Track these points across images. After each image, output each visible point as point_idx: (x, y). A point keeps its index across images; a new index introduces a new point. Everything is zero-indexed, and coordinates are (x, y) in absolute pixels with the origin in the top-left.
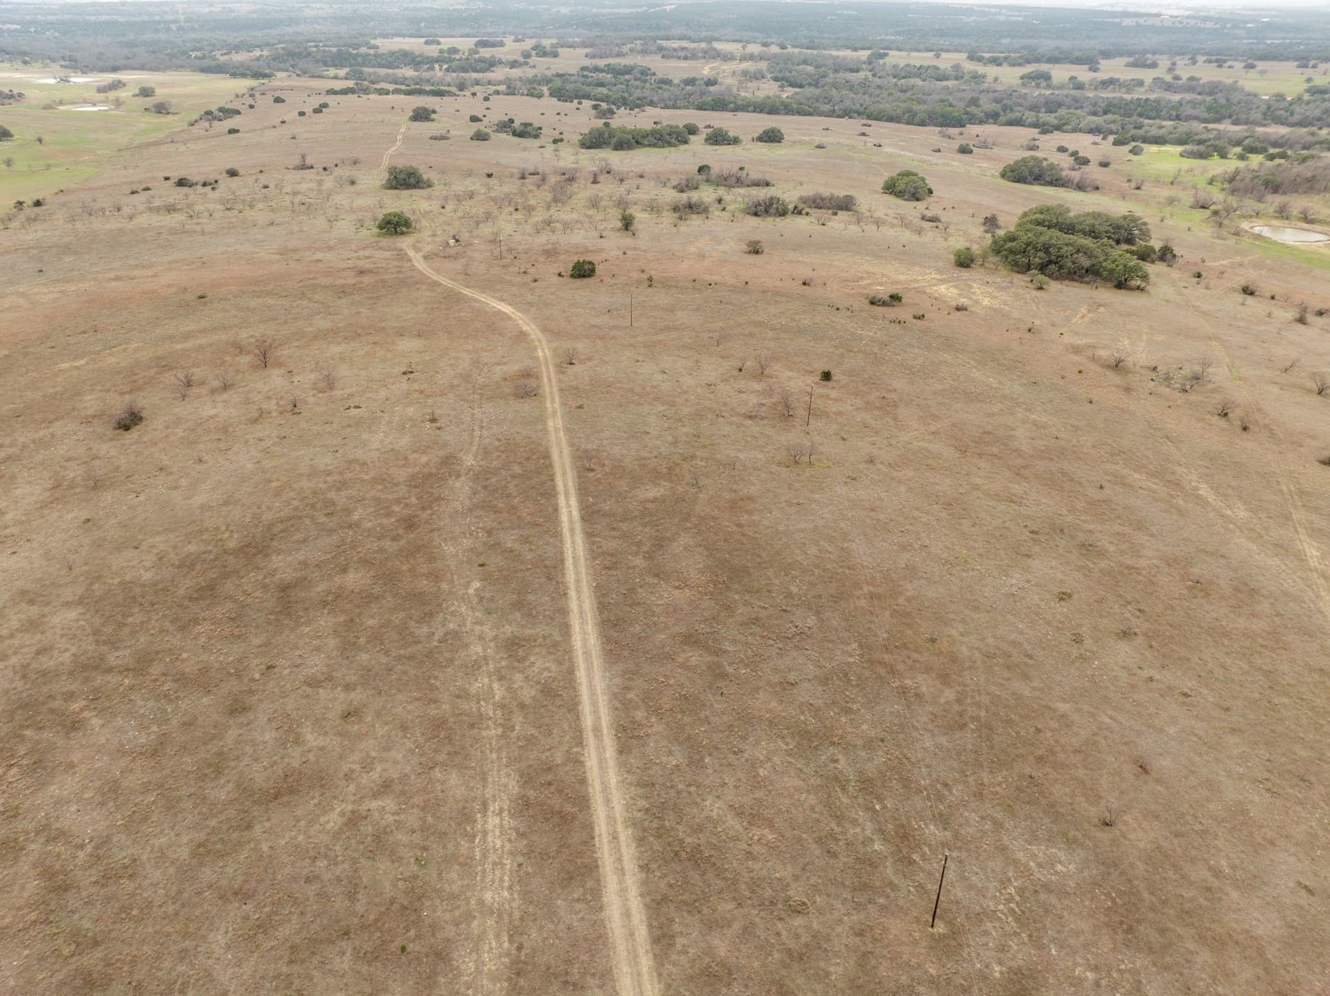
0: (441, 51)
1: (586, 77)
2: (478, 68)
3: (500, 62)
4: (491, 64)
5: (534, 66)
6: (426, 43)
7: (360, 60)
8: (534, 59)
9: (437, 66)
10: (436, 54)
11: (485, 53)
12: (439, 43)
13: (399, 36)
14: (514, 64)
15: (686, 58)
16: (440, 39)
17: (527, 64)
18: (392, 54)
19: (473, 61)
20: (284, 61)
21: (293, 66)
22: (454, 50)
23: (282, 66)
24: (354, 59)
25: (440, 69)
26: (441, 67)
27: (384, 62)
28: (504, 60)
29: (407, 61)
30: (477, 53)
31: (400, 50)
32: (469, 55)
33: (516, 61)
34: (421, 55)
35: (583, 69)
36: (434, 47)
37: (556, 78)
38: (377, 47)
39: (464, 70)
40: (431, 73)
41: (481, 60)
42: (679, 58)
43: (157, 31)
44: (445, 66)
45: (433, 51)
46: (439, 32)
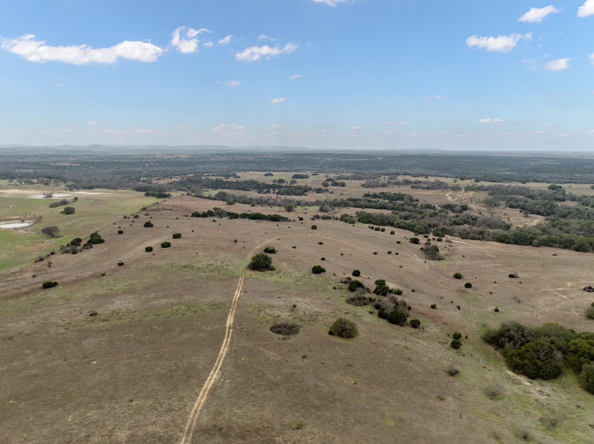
0: (274, 181)
1: (369, 201)
2: (297, 192)
3: (310, 189)
4: (304, 191)
5: (332, 193)
6: (266, 175)
7: (227, 185)
8: (331, 188)
9: (272, 191)
10: (271, 183)
11: (300, 182)
12: (272, 175)
13: (252, 170)
14: (319, 191)
15: (428, 188)
16: (273, 173)
17: (327, 190)
18: (246, 182)
19: (293, 188)
20: (185, 185)
21: (188, 188)
22: (281, 181)
23: (183, 188)
24: (224, 184)
25: (274, 193)
26: (274, 190)
27: (241, 186)
28: (313, 188)
29: (254, 186)
30: (295, 182)
31: (251, 180)
32: (291, 184)
33: (320, 189)
34: (263, 184)
35: (366, 195)
36: (270, 177)
37: (350, 202)
38: (239, 177)
39: (289, 194)
40: (268, 195)
41: (299, 188)
42: (424, 188)
43: (138, 166)
44: (277, 191)
45: (269, 181)
46: (272, 169)
